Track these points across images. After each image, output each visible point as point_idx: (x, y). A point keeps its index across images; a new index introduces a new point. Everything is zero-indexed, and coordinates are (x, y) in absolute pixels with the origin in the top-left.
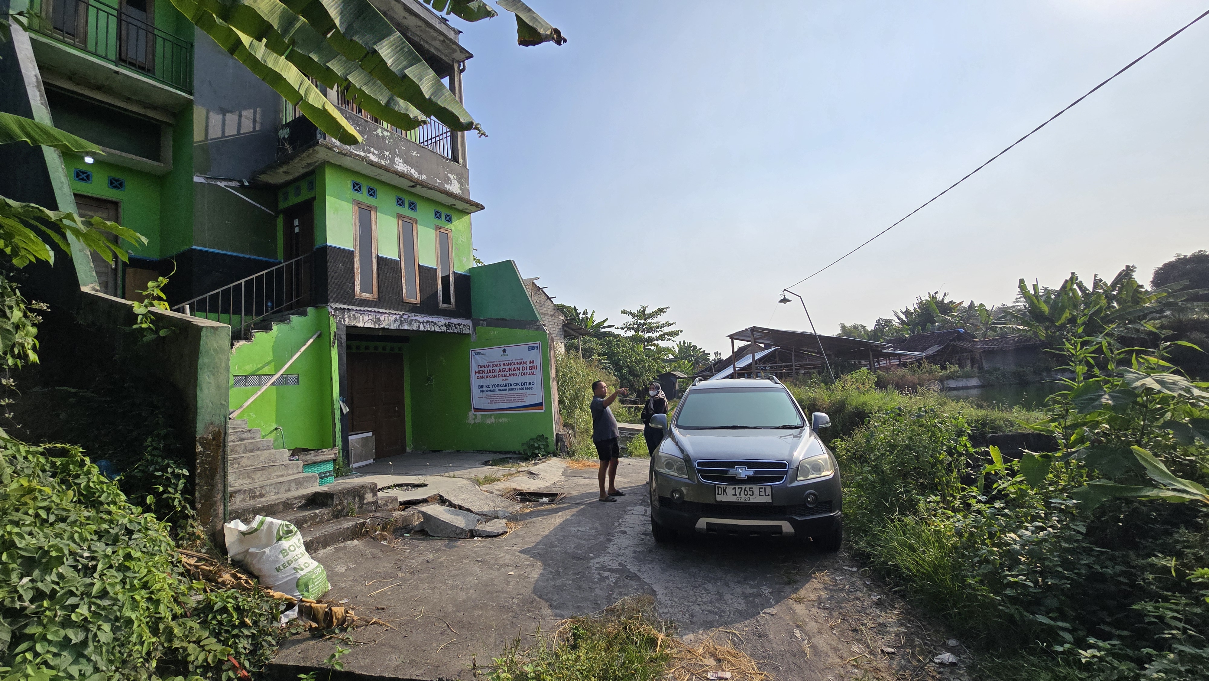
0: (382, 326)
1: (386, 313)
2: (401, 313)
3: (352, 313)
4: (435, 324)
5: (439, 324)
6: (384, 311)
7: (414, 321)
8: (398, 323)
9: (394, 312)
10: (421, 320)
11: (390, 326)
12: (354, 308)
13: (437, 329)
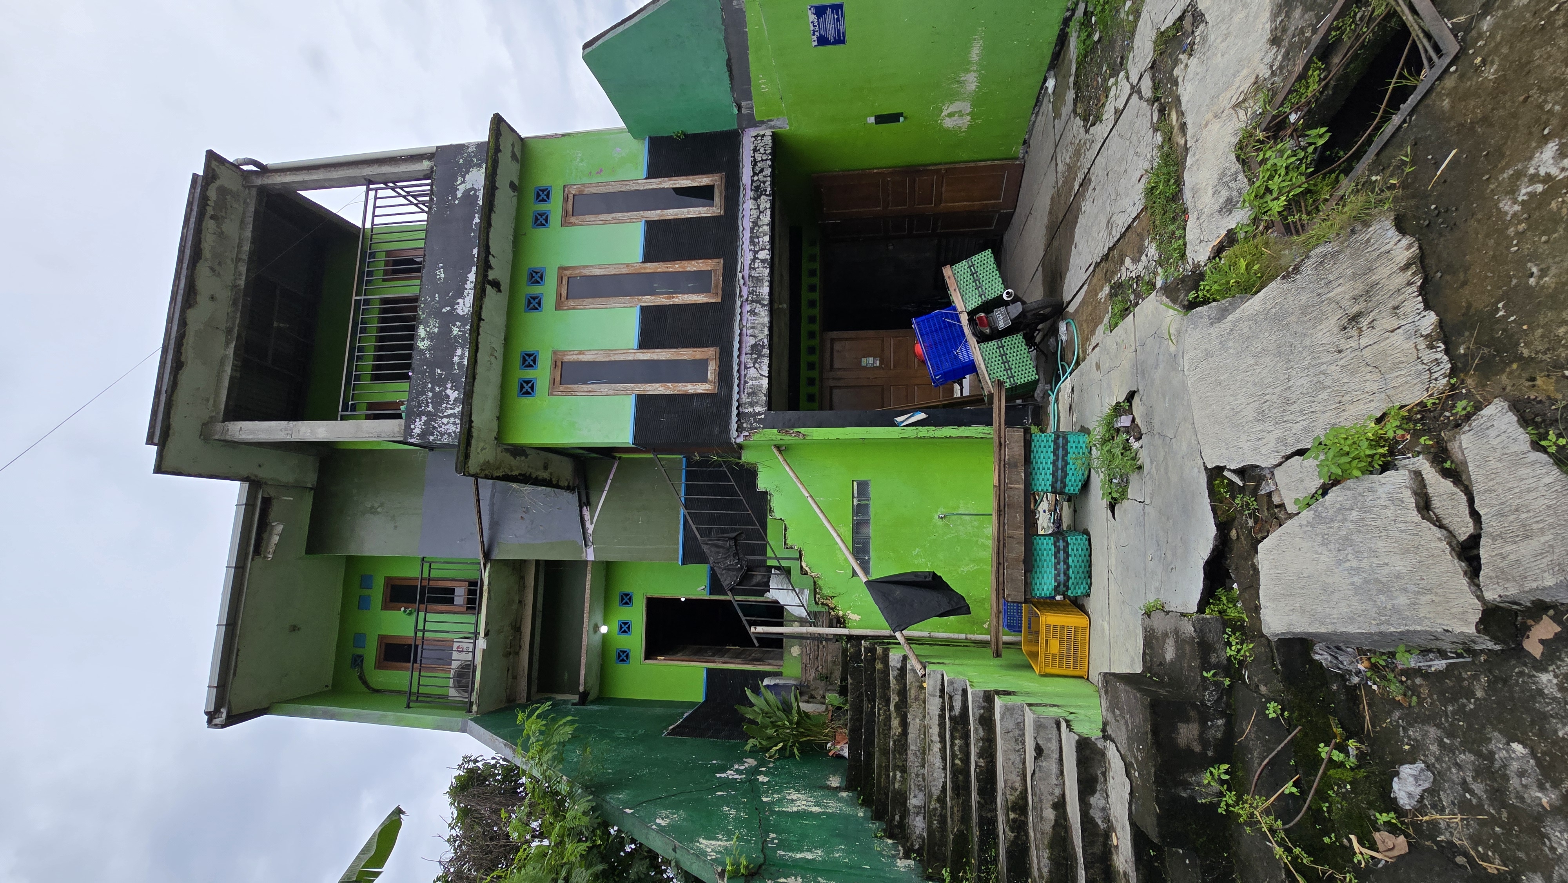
0: (765, 341)
1: (740, 335)
2: (738, 303)
3: (745, 399)
4: (755, 224)
5: (755, 213)
6: (737, 338)
7: (754, 273)
8: (759, 309)
9: (738, 317)
10: (749, 256)
11: (763, 324)
12: (735, 397)
13: (766, 218)
